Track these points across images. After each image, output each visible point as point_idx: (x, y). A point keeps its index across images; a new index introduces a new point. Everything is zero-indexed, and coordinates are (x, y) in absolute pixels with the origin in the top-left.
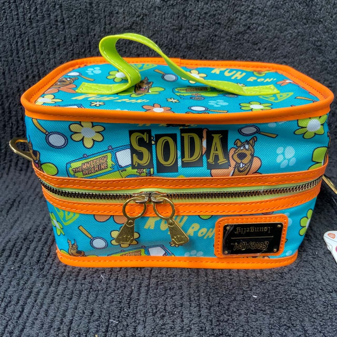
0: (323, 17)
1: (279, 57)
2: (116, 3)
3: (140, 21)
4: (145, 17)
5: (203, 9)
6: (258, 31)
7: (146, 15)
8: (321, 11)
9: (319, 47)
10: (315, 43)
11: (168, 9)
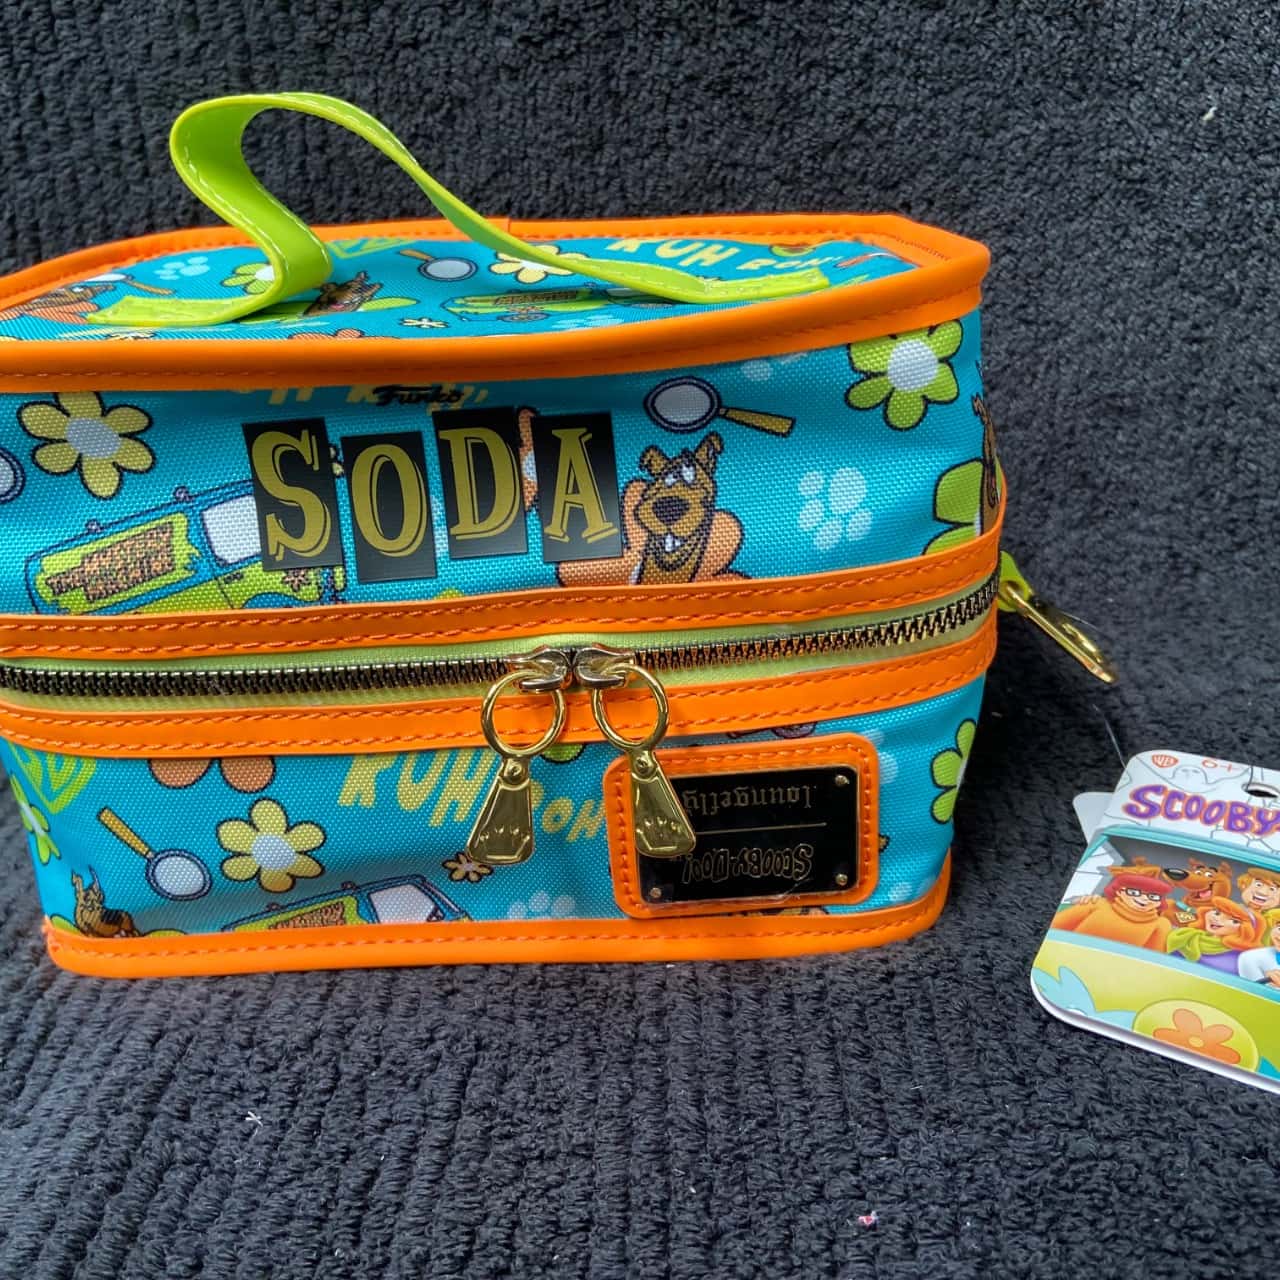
0: (1143, 69)
1: (986, 231)
2: (345, 65)
3: (440, 128)
4: (457, 111)
5: (679, 63)
6: (897, 134)
7: (463, 102)
8: (1135, 46)
9: (1138, 186)
10: (1120, 169)
11: (545, 71)
